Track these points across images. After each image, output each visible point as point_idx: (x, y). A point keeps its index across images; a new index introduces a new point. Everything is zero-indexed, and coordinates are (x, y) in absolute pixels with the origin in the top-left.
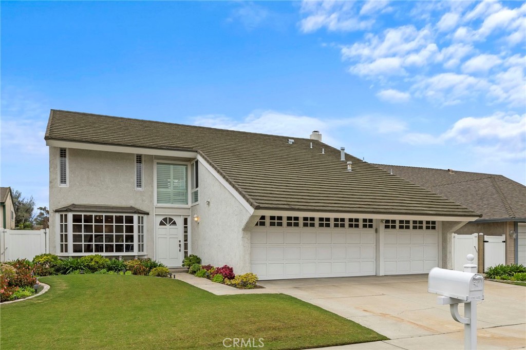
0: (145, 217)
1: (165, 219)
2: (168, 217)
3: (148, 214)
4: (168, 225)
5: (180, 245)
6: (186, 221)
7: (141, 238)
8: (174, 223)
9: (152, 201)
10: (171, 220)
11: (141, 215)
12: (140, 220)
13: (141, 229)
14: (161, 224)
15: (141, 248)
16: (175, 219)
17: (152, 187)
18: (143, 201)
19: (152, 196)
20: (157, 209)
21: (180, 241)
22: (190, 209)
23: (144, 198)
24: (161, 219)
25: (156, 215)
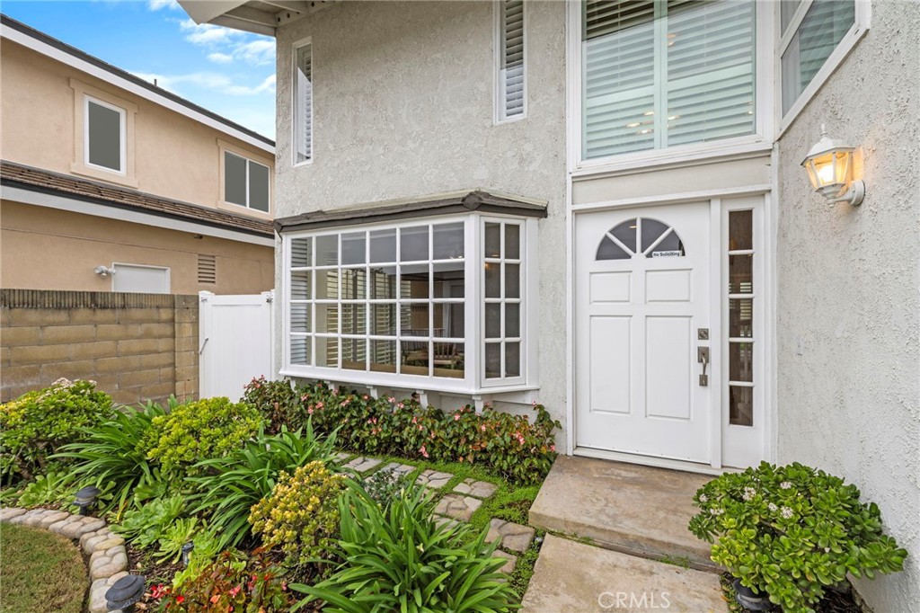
0: (528, 226)
1: (624, 231)
2: (638, 215)
3: (541, 212)
4: (638, 257)
5: (704, 355)
6: (741, 228)
7: (504, 319)
8: (675, 244)
9: (558, 157)
10: (653, 228)
11: (503, 220)
12: (502, 242)
13: (502, 280)
14: (606, 251)
15: (503, 360)
16: (675, 221)
17: (562, 90)
18: (522, 160)
19: (559, 134)
20: (581, 187)
21: (703, 334)
22: (767, 154)
23: (528, 147)
24: (600, 228)
25: (577, 213)
